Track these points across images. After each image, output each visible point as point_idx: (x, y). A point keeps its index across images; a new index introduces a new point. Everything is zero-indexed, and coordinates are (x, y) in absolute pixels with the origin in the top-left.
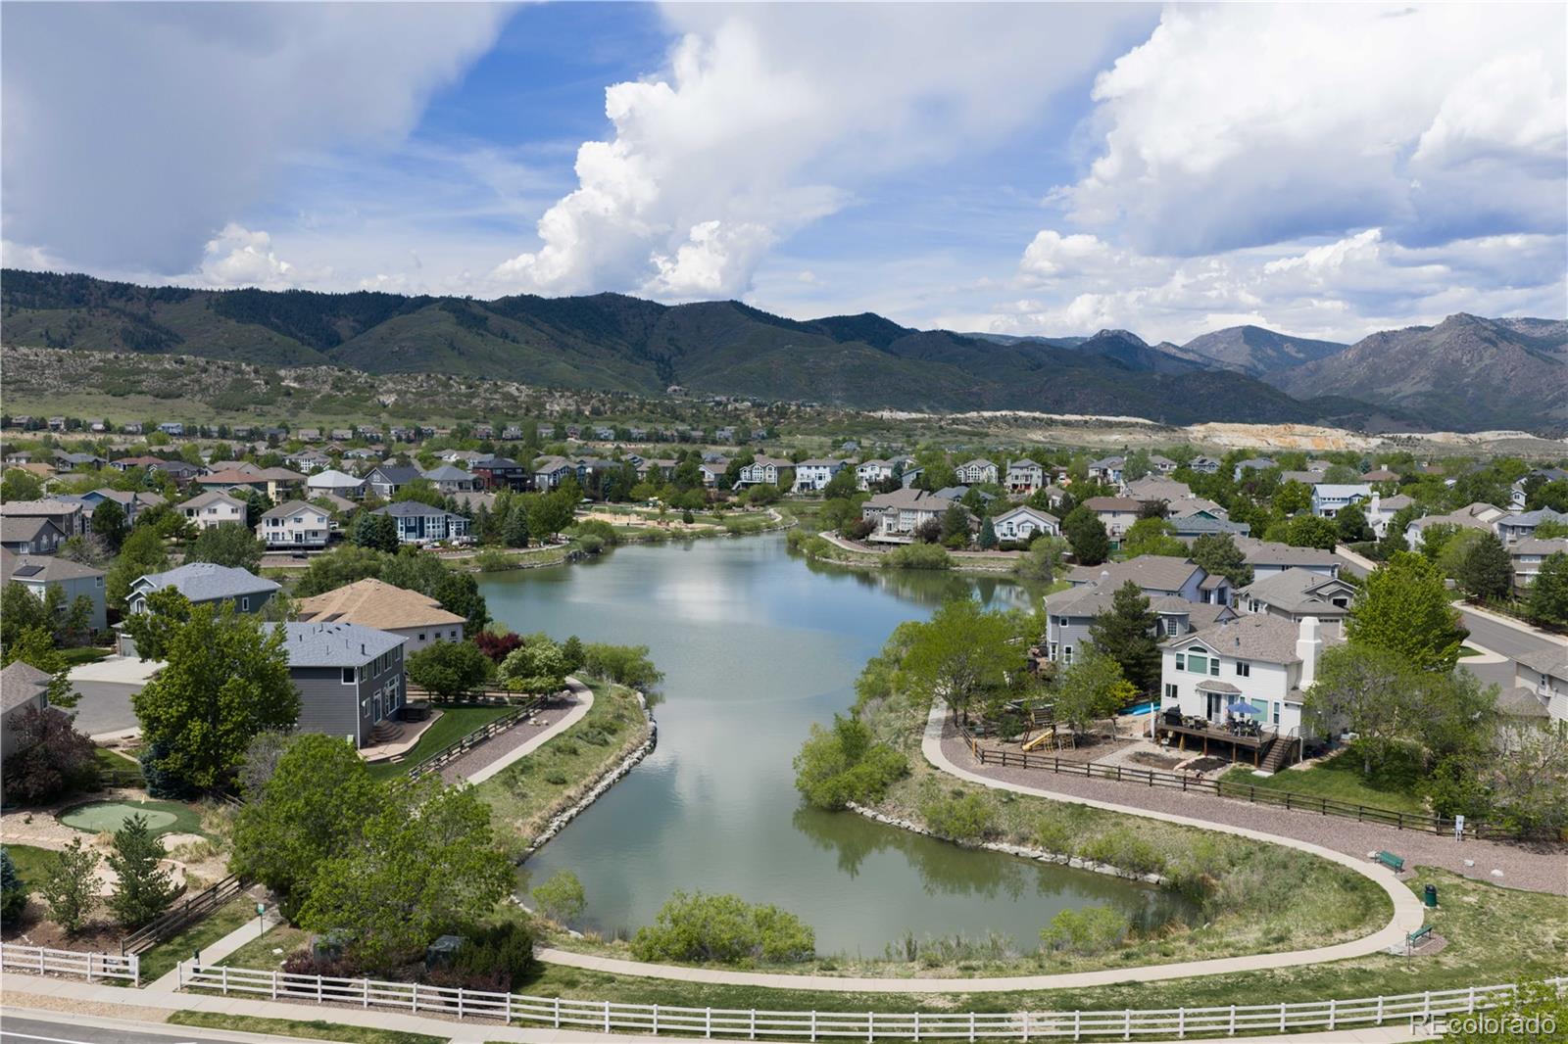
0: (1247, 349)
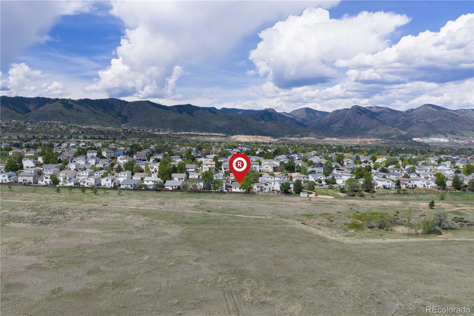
0: (305, 114)
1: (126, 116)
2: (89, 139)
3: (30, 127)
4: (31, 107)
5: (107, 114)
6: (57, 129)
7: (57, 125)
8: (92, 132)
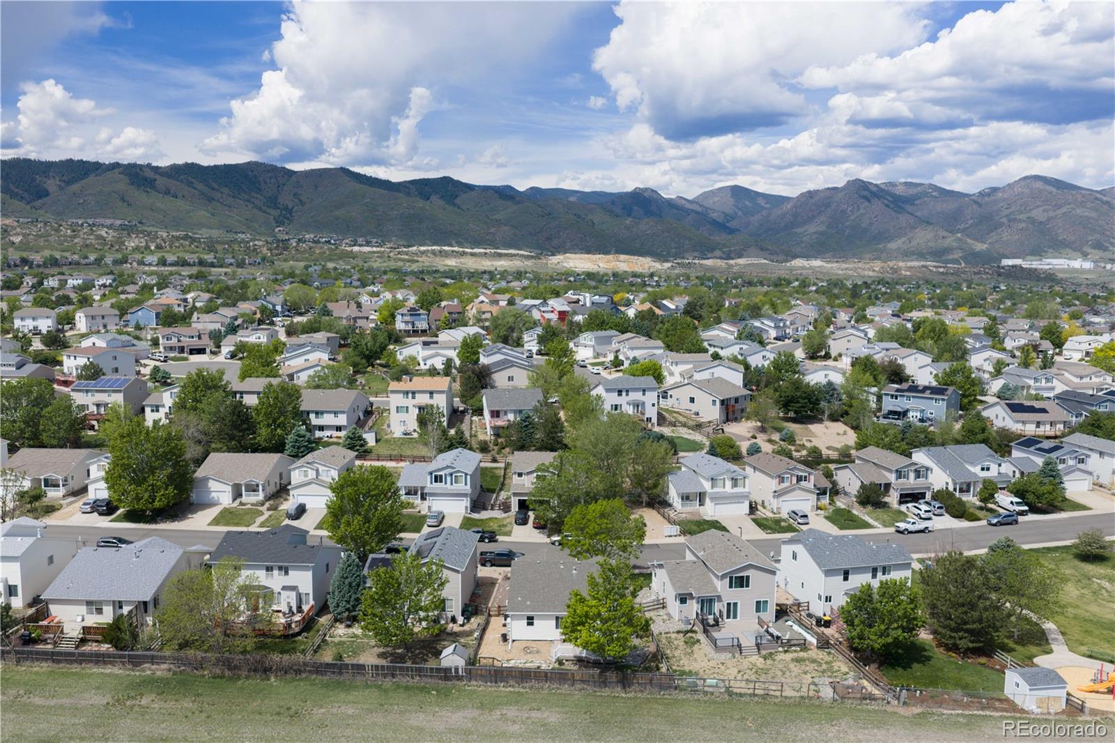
0: (732, 201)
1: (290, 207)
2: (171, 265)
3: (17, 234)
4: (52, 185)
5: (241, 202)
6: (92, 240)
7: (91, 229)
8: (184, 247)
